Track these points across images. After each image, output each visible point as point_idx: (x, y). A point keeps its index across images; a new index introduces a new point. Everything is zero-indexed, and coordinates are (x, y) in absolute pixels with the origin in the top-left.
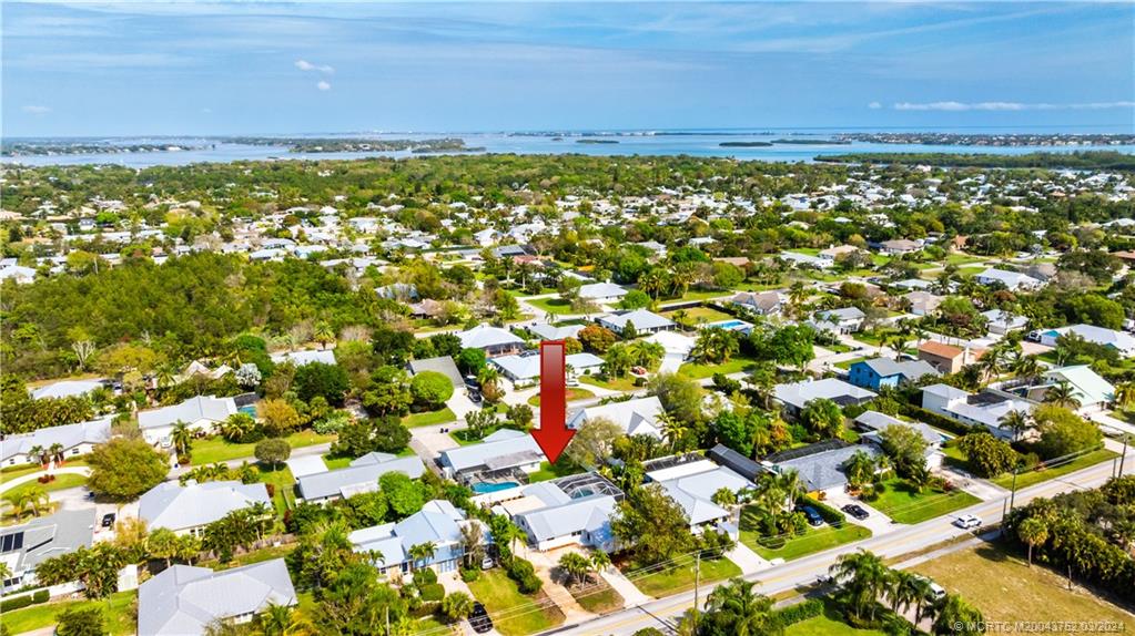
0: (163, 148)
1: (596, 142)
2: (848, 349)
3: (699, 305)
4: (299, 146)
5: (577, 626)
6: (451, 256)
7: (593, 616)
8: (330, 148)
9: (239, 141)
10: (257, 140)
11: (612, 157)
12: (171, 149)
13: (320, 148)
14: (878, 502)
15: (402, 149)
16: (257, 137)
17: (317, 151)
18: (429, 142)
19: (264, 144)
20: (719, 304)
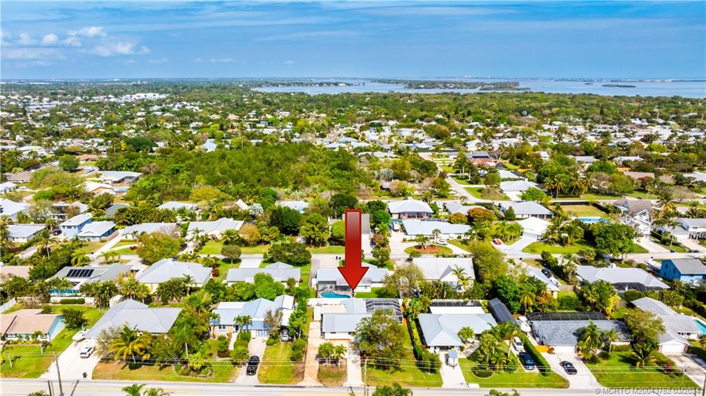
0: (336, 84)
1: (618, 86)
2: (684, 249)
3: (587, 204)
4: (411, 85)
5: (304, 387)
6: (442, 156)
7: (319, 384)
8: (429, 86)
9: (380, 81)
10: (390, 80)
11: (615, 97)
12: (340, 84)
13: (423, 86)
14: (597, 366)
15: (475, 88)
16: (389, 79)
17: (421, 88)
18: (493, 84)
19: (393, 83)
20: (601, 204)
